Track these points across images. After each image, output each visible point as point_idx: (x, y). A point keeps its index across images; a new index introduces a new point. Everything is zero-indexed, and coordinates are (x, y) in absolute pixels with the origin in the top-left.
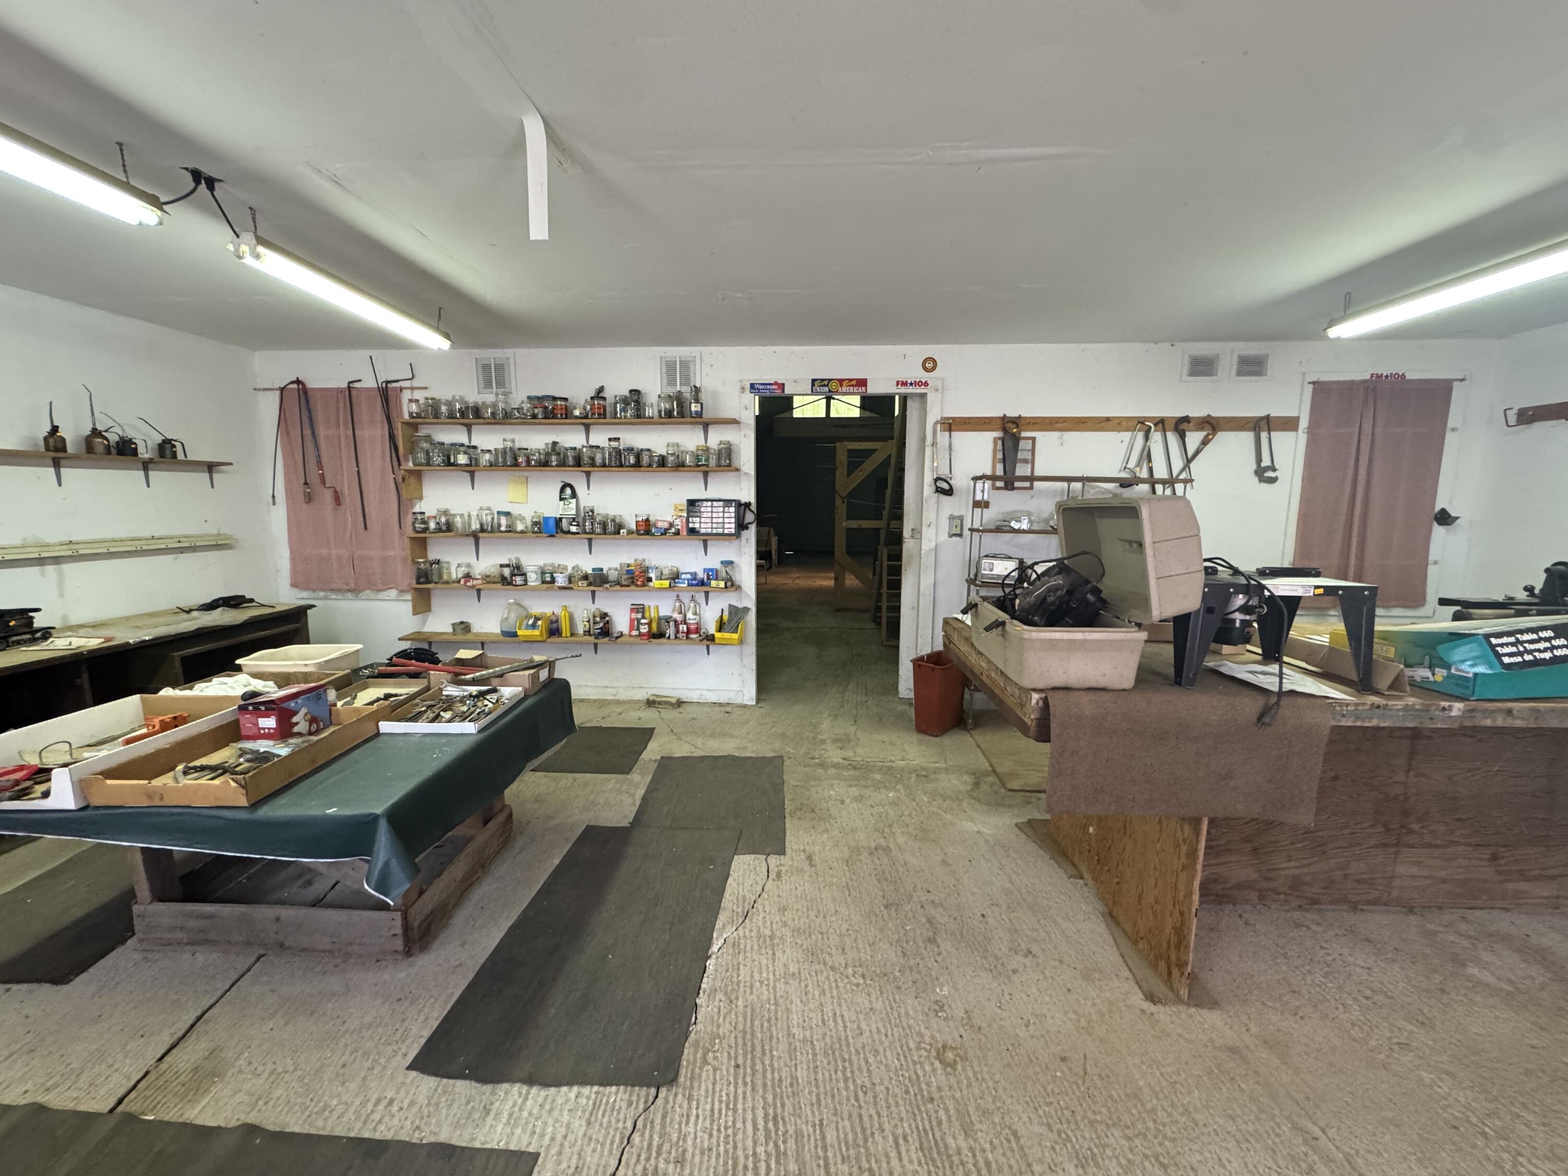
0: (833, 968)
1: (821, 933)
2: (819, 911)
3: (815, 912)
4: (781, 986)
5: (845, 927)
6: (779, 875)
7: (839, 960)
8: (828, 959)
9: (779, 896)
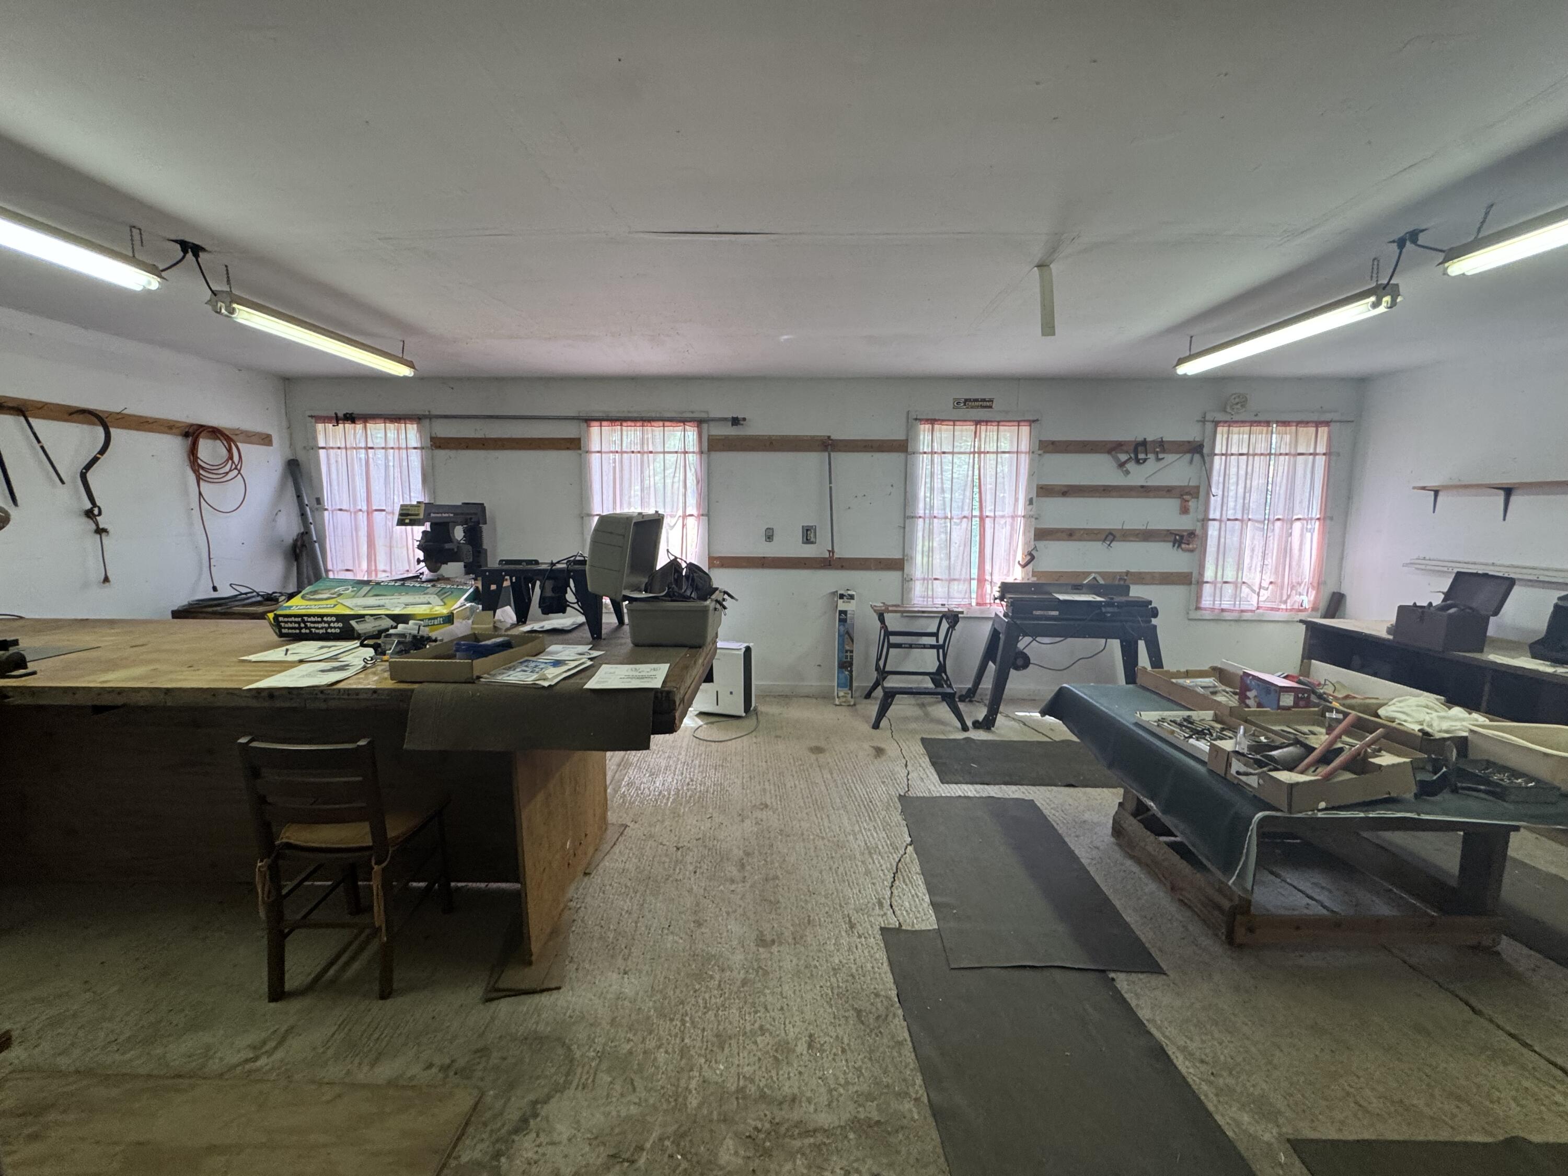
0: (823, 838)
1: (832, 857)
2: (836, 872)
3: (839, 872)
4: (857, 828)
5: (814, 862)
6: (881, 905)
7: (820, 843)
8: (827, 843)
9: (874, 884)
